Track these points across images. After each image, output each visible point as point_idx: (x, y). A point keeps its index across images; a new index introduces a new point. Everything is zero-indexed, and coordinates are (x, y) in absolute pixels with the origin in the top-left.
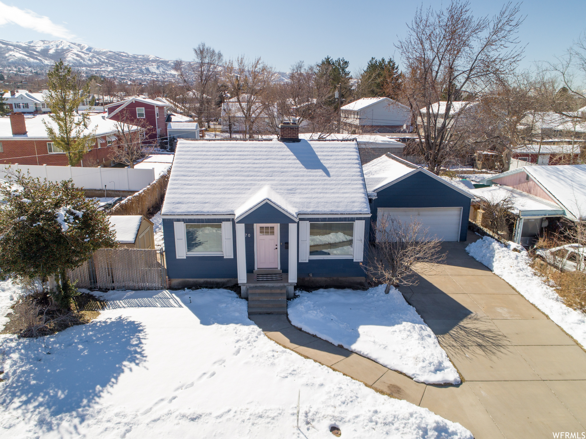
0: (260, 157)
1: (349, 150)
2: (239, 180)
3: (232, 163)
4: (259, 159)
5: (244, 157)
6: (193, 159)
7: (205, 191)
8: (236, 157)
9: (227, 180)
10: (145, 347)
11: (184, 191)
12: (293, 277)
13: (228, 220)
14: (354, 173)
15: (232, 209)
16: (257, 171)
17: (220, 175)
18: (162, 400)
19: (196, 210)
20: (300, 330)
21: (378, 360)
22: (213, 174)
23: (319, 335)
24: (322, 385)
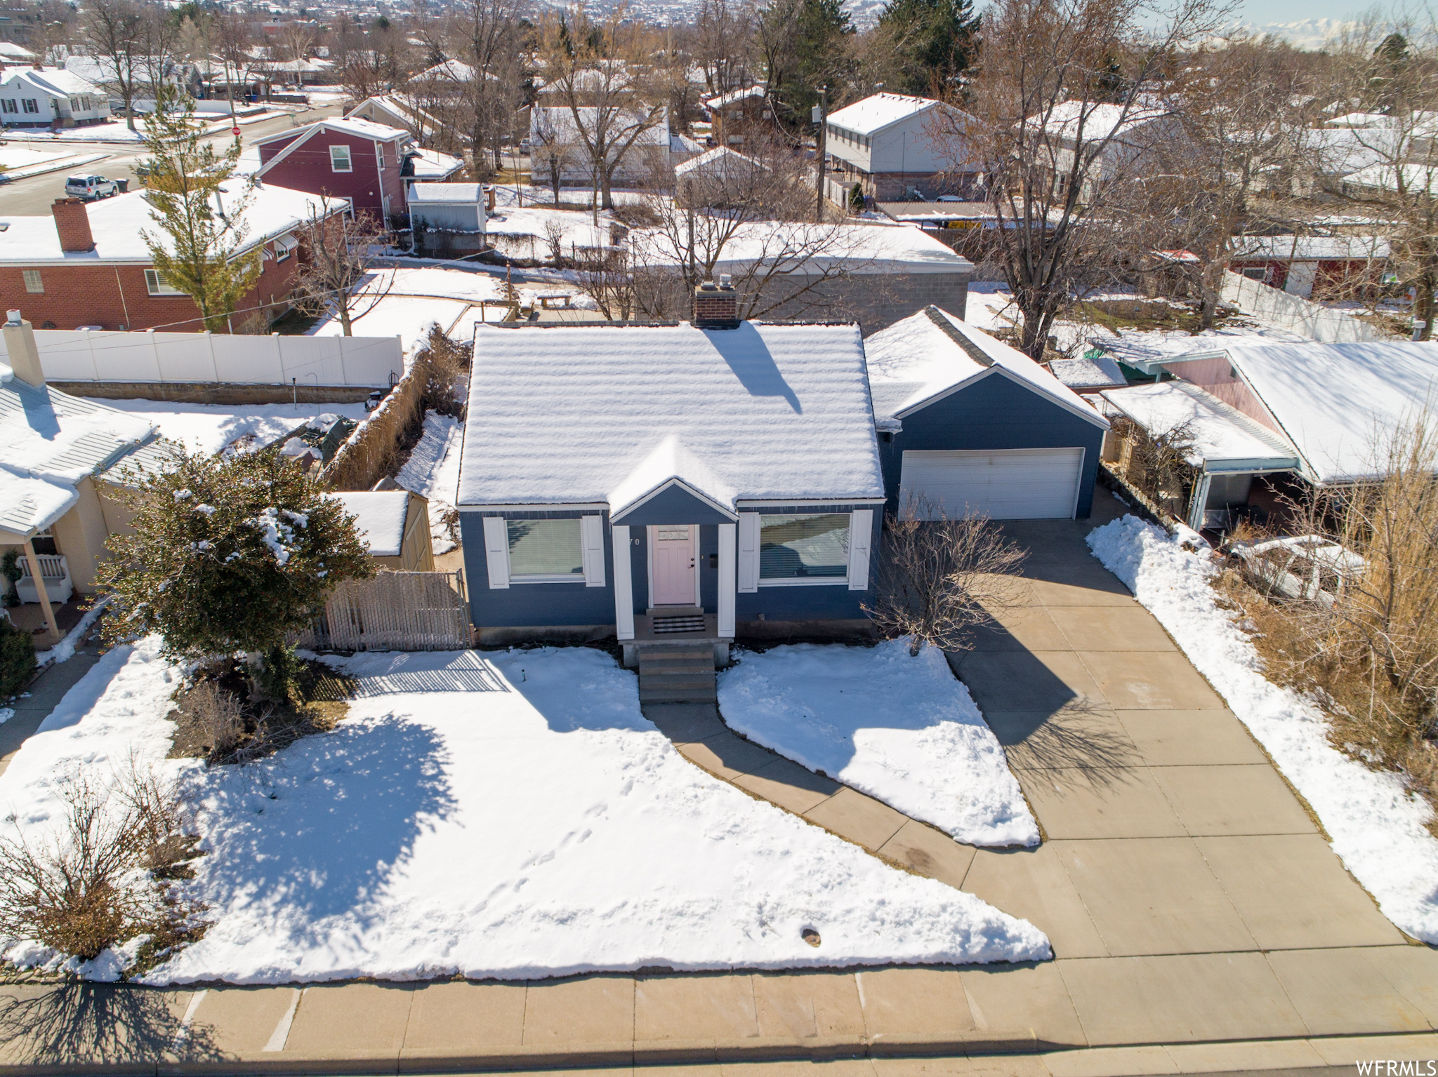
0: (654, 367)
1: (842, 347)
2: (613, 424)
3: (597, 383)
4: (653, 373)
5: (621, 368)
6: (513, 374)
7: (544, 450)
8: (603, 368)
9: (587, 424)
10: (451, 781)
11: (501, 451)
12: (727, 625)
13: (595, 513)
14: (852, 405)
15: (601, 491)
16: (650, 402)
17: (571, 413)
18: (503, 886)
19: (528, 494)
20: (744, 738)
21: (891, 802)
22: (557, 409)
23: (780, 750)
24: (787, 853)
